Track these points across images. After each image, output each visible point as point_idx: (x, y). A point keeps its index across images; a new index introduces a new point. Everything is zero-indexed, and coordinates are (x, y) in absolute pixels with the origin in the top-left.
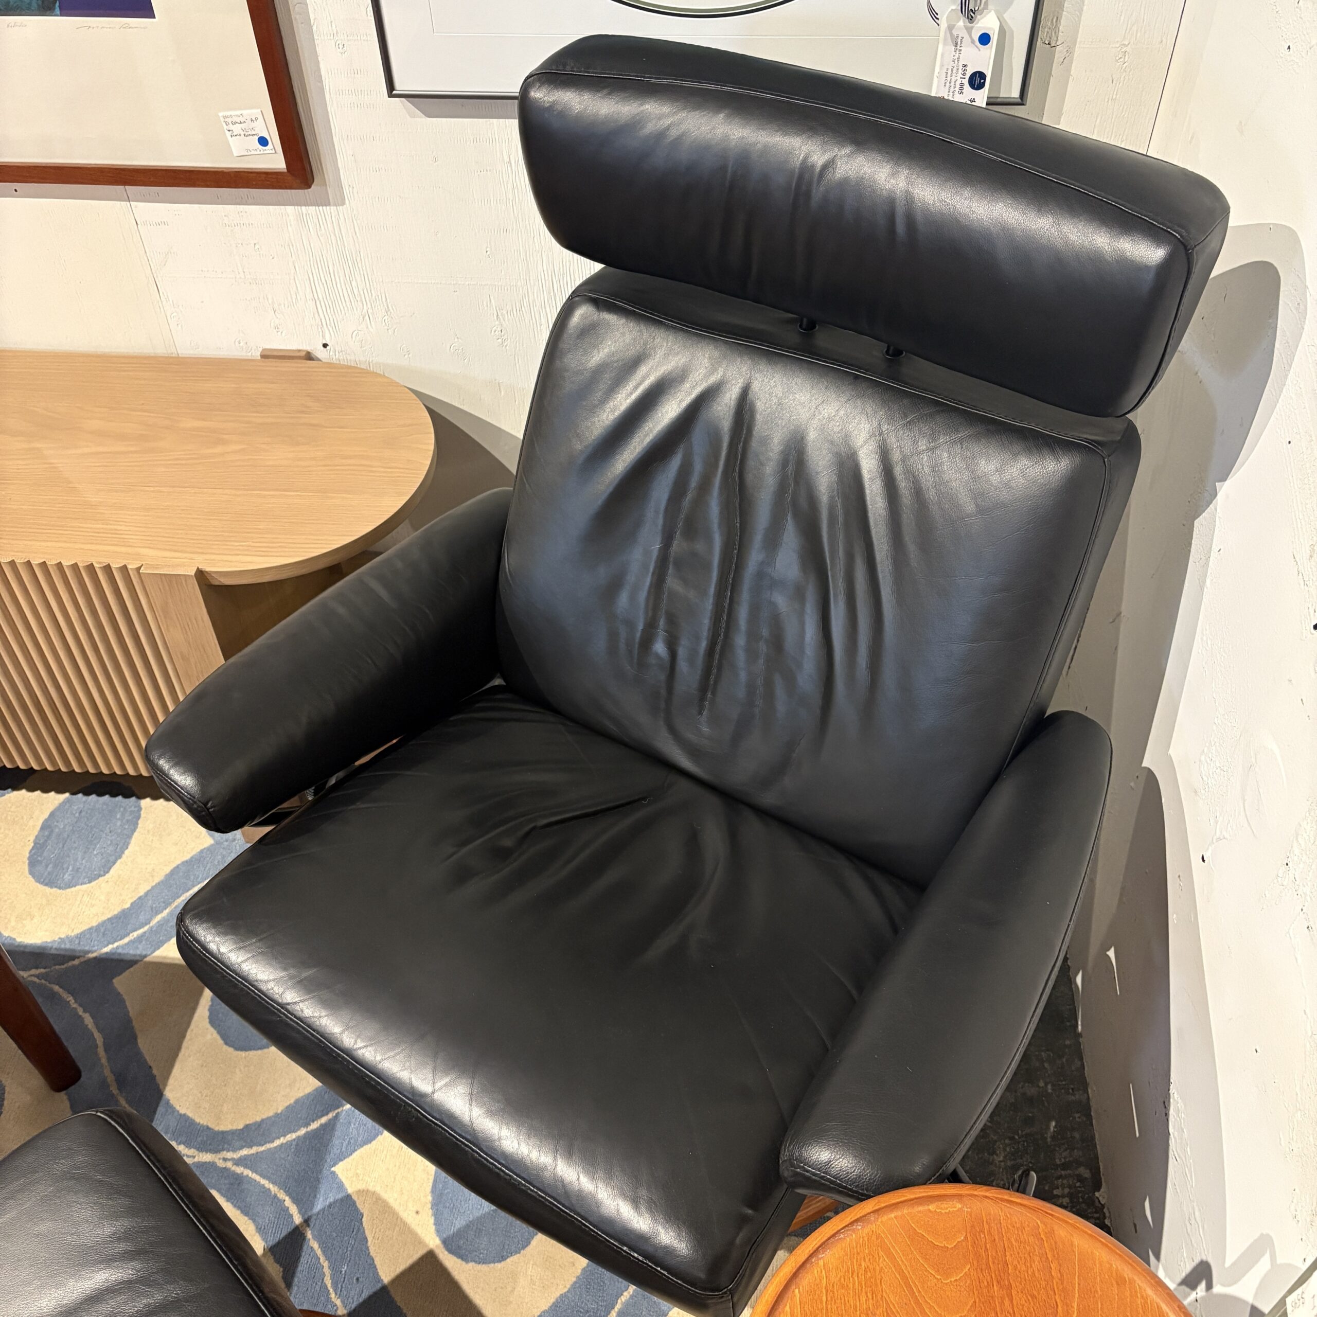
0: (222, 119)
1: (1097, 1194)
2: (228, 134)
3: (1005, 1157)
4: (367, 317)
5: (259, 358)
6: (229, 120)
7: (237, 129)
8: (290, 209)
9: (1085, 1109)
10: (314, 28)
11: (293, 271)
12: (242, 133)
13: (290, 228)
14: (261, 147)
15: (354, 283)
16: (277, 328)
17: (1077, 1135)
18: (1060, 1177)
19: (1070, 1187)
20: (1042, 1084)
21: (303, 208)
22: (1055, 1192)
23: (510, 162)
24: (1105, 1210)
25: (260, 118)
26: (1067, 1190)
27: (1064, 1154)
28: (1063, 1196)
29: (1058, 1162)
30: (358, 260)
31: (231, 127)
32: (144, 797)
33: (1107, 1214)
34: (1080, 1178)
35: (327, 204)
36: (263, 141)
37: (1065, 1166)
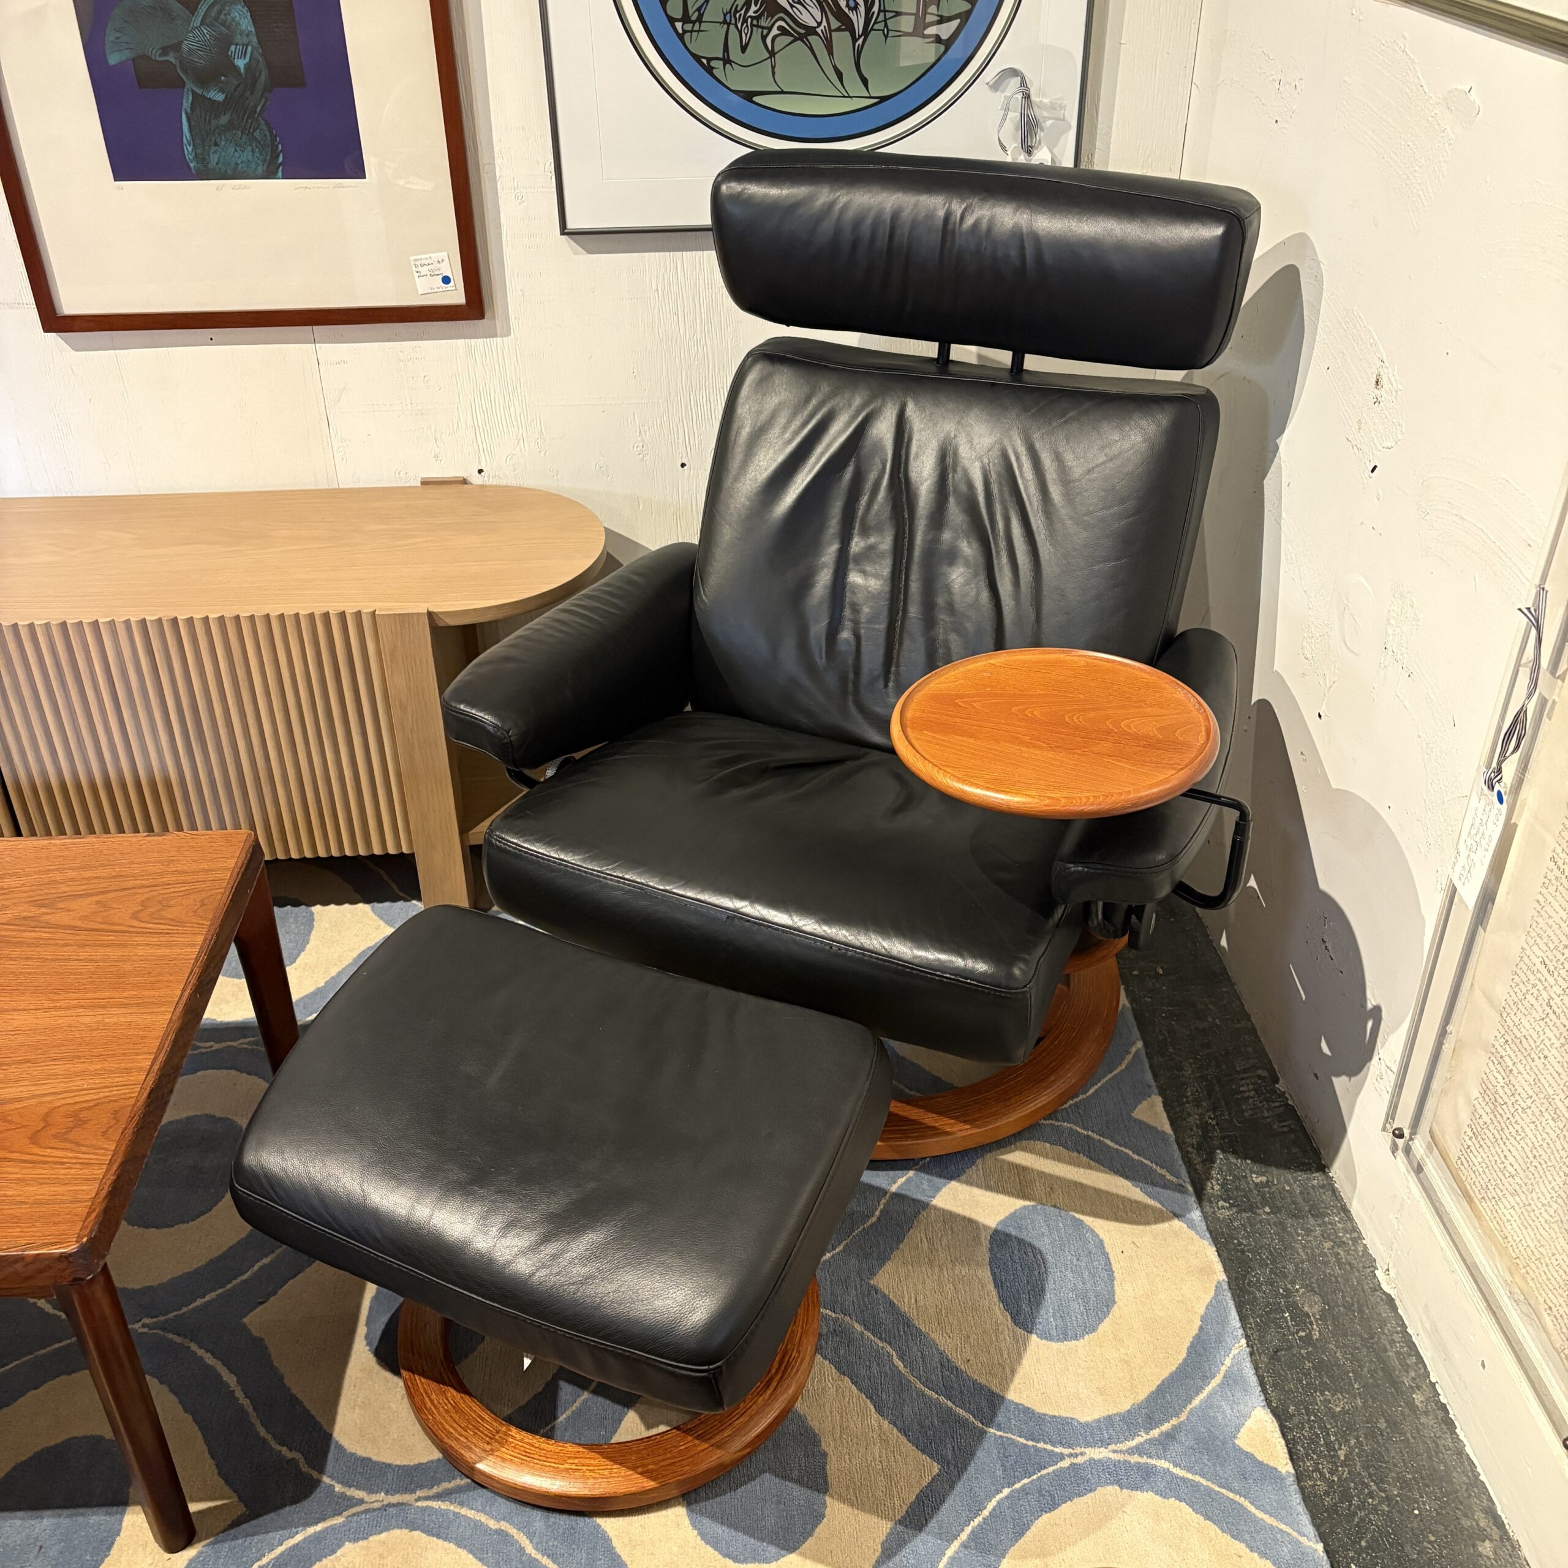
0: (413, 263)
1: (1277, 1086)
2: (416, 275)
3: (1193, 1071)
4: (522, 441)
5: (419, 484)
6: (418, 263)
7: (424, 270)
8: (461, 342)
9: (1253, 1031)
10: (499, 184)
11: (457, 400)
12: (429, 273)
13: (458, 360)
14: (443, 285)
15: (512, 409)
16: (436, 456)
17: (1250, 1049)
18: (1243, 1079)
19: (1252, 1084)
20: (1210, 1019)
21: (473, 340)
22: (1242, 1089)
23: (657, 290)
24: (1287, 1095)
25: (446, 260)
26: (1251, 1087)
27: (1243, 1063)
28: (1249, 1091)
29: (1238, 1069)
30: (518, 385)
31: (420, 269)
32: (314, 905)
33: (1289, 1097)
34: (1260, 1077)
35: (494, 335)
36: (446, 280)
37: (1244, 1071)
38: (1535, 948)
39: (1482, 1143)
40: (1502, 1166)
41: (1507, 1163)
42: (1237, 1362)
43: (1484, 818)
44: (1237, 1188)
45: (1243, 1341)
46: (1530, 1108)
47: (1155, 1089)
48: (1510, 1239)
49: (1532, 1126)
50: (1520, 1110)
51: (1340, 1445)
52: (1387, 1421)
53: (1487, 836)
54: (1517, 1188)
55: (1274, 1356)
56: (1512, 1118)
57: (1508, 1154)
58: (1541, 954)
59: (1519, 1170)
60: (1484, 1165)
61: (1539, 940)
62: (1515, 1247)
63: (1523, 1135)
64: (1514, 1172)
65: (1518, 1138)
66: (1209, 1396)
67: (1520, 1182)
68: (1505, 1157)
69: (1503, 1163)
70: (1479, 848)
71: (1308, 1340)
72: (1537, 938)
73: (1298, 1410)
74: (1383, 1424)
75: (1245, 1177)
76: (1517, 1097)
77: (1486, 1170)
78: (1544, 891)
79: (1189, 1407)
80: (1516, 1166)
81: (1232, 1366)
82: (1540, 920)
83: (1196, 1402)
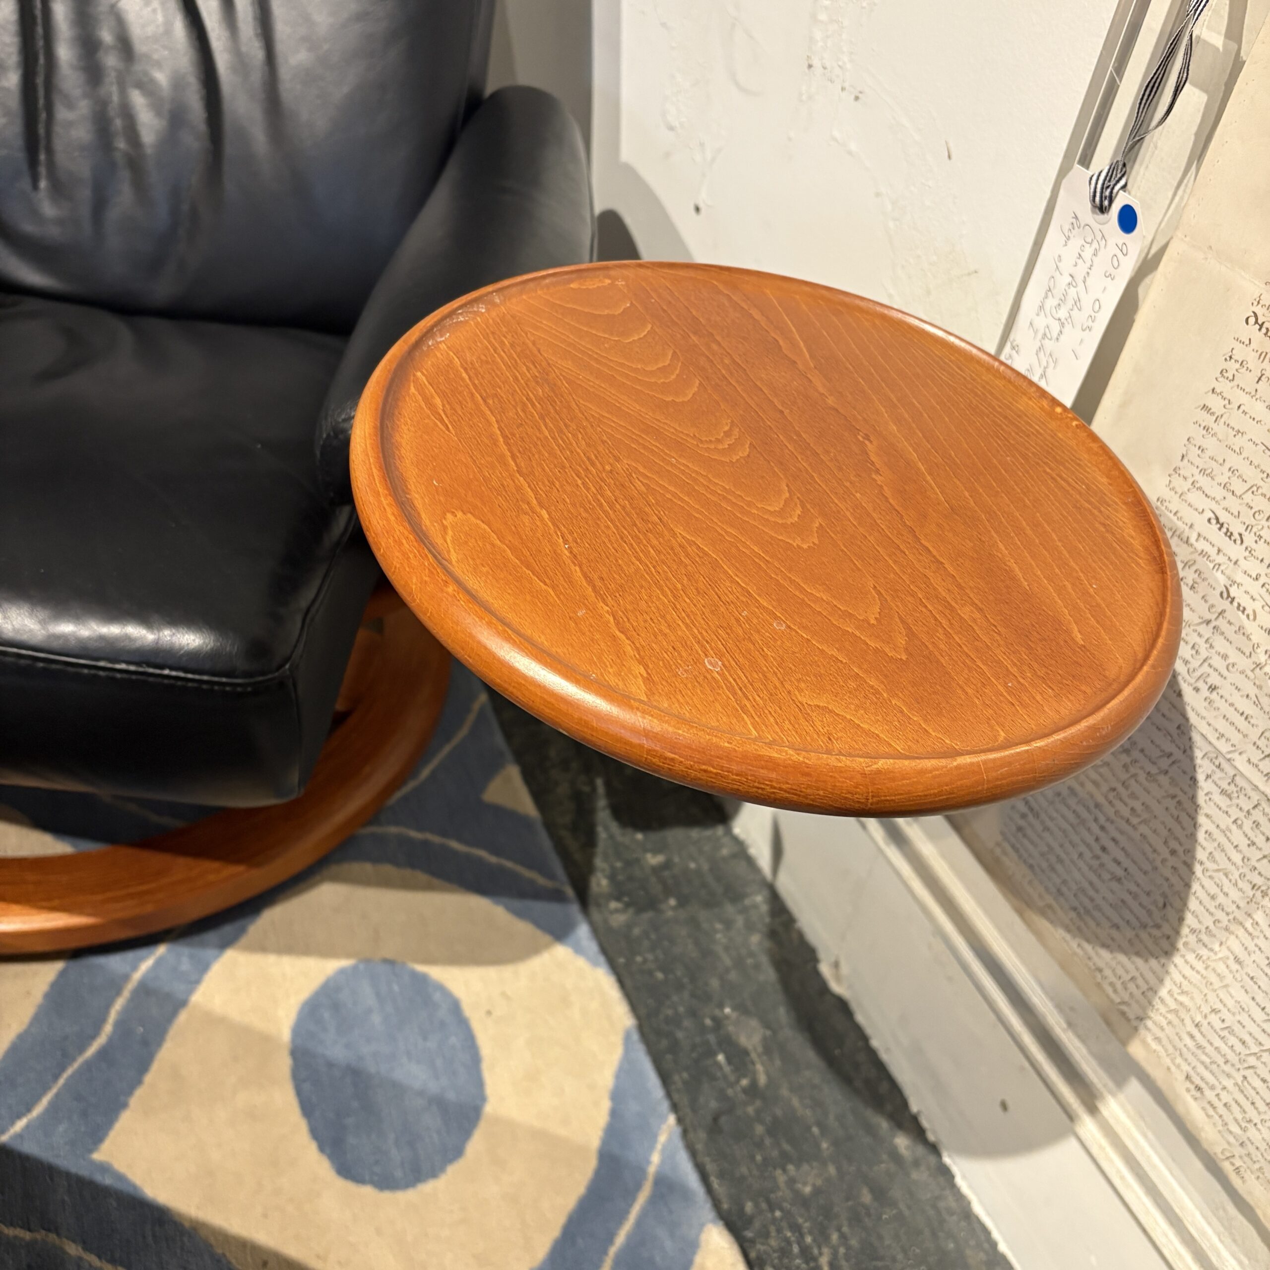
38: (1195, 497)
39: (1049, 823)
40: (1095, 863)
41: (1105, 858)
42: (668, 1157)
43: (1082, 268)
44: (631, 878)
45: (672, 1119)
46: (1166, 772)
47: (509, 756)
48: (1108, 972)
49: (1171, 804)
50: (1142, 777)
51: (820, 1248)
52: (872, 1190)
53: (1087, 301)
54: (1128, 898)
55: (714, 1128)
56: (1121, 789)
57: (1110, 845)
58: (1207, 504)
59: (1133, 869)
60: (1053, 859)
61: (1203, 481)
62: (1119, 986)
63: (1145, 816)
64: (1120, 872)
65: (1135, 821)
66: (639, 1223)
67: (1134, 888)
68: (1104, 849)
69: (1097, 857)
70: (1068, 328)
71: (753, 1091)
72: (1199, 477)
73: (756, 1205)
74: (866, 1197)
75: (638, 860)
76: (1136, 754)
77: (1059, 867)
78: (1223, 386)
79: (613, 1251)
80: (1126, 863)
81: (663, 1162)
82: (1210, 443)
83: (620, 1239)
